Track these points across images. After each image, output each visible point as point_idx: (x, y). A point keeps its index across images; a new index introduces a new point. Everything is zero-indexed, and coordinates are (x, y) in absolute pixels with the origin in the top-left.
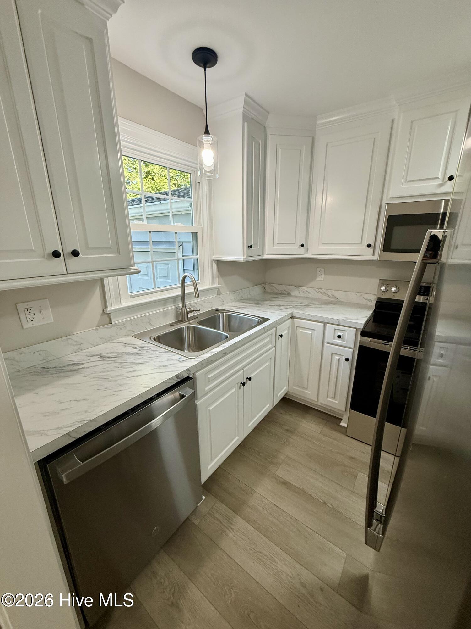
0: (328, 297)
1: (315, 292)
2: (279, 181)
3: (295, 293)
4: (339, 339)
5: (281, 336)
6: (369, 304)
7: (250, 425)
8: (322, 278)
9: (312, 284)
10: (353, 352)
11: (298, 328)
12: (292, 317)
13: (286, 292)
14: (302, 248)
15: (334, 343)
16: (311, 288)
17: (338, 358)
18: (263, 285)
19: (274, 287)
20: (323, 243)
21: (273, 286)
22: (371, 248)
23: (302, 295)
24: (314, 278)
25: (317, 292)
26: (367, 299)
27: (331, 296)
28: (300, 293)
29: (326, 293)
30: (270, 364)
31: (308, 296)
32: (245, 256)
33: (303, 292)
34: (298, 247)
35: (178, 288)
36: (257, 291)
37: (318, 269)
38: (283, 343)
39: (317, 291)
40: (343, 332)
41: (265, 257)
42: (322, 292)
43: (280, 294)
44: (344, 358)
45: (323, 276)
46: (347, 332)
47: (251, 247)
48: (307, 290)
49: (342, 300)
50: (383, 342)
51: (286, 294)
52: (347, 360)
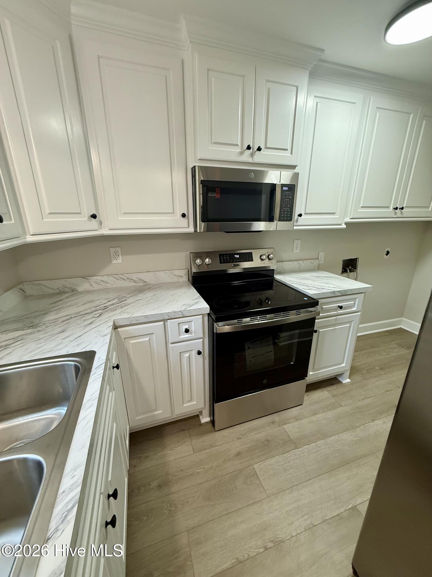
0: (134, 282)
1: (116, 280)
3: (84, 286)
4: (187, 333)
5: (118, 367)
6: (181, 280)
8: (120, 260)
9: (108, 270)
10: (203, 341)
11: (126, 339)
12: (115, 328)
13: (67, 289)
14: (93, 219)
15: (180, 340)
16: (108, 275)
17: (187, 355)
18: (19, 287)
19: (42, 285)
20: (124, 213)
21: (40, 284)
22: (185, 219)
23: (96, 287)
24: (108, 261)
25: (117, 279)
26: (178, 276)
27: (137, 280)
28: (92, 285)
29: (131, 278)
31: (106, 287)
33: (97, 283)
34: (86, 219)
36: (11, 300)
37: (111, 249)
39: (117, 277)
40: (189, 323)
41: (29, 239)
42: (124, 278)
43: (57, 294)
44: (194, 353)
45: (120, 257)
46: (193, 322)
48: (103, 280)
49: (152, 282)
50: (238, 321)
51: (68, 292)
52: (199, 353)
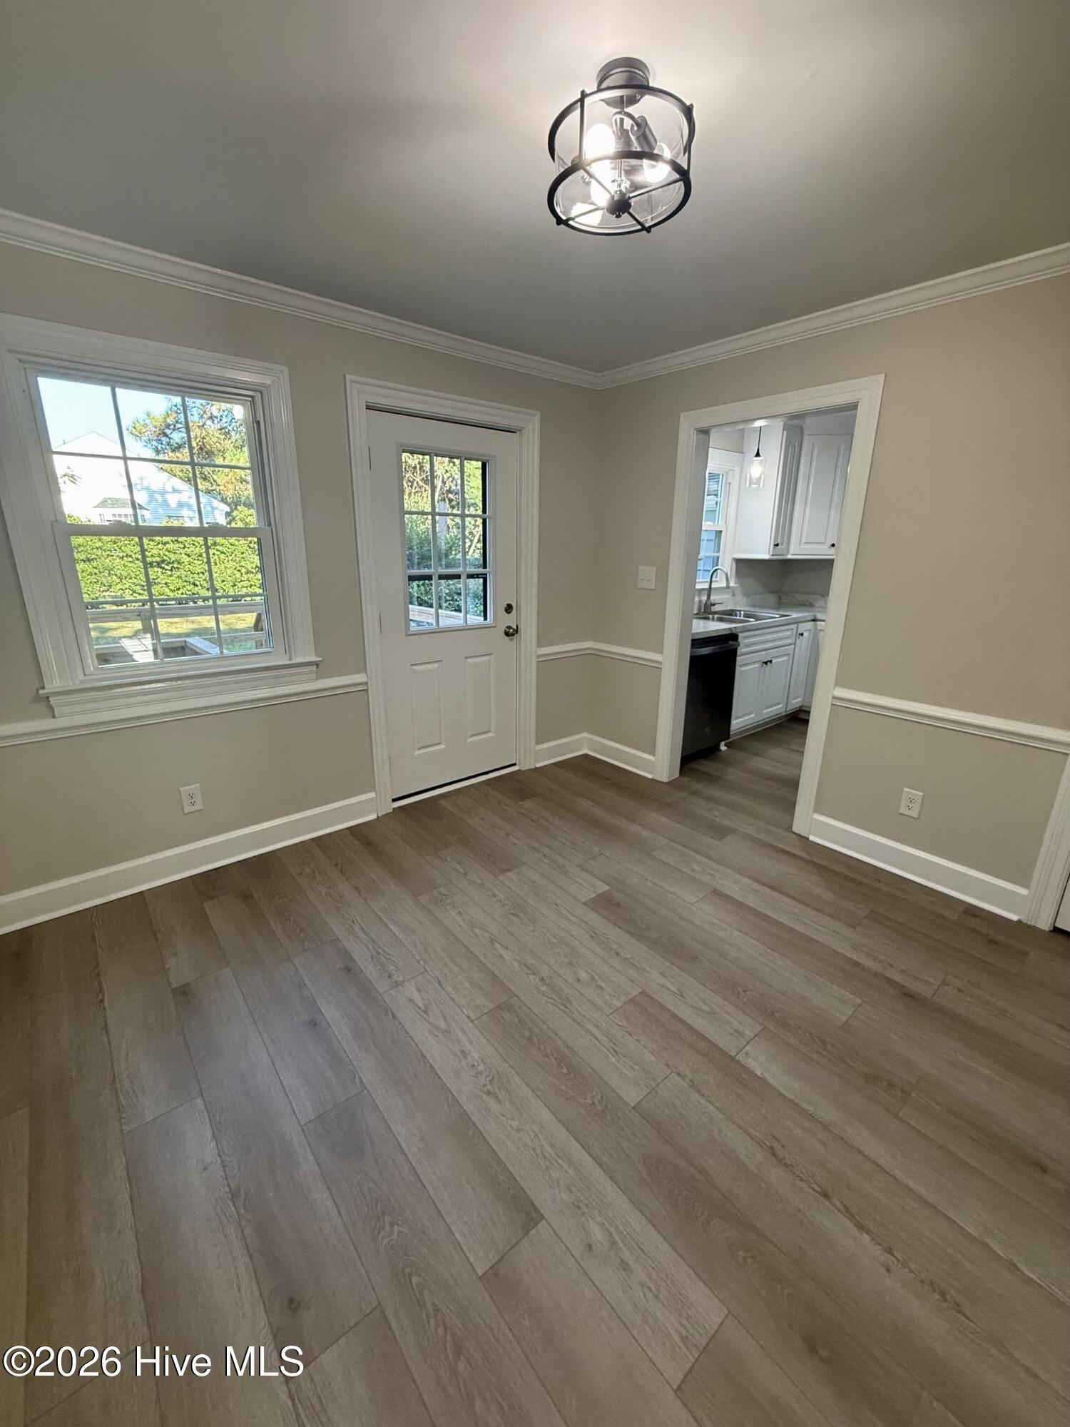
2: (813, 473)
5: (802, 634)
7: (765, 711)
12: (814, 620)
14: (833, 548)
18: (779, 594)
19: (793, 597)
30: (788, 660)
32: (771, 554)
35: (706, 582)
36: (772, 599)
38: (804, 643)
41: (790, 557)
47: (777, 545)
